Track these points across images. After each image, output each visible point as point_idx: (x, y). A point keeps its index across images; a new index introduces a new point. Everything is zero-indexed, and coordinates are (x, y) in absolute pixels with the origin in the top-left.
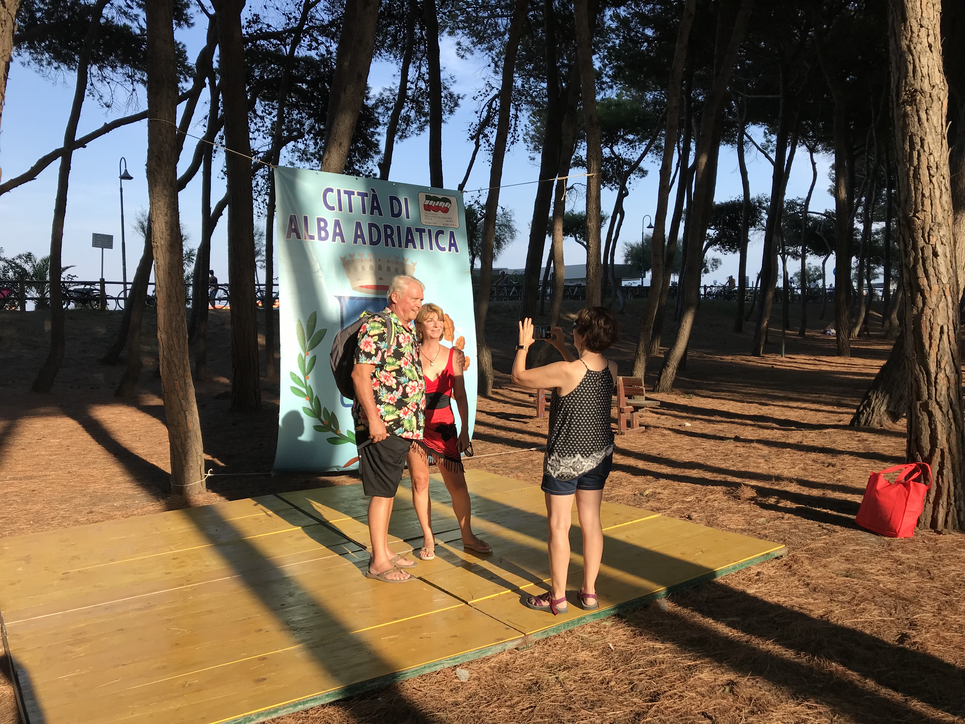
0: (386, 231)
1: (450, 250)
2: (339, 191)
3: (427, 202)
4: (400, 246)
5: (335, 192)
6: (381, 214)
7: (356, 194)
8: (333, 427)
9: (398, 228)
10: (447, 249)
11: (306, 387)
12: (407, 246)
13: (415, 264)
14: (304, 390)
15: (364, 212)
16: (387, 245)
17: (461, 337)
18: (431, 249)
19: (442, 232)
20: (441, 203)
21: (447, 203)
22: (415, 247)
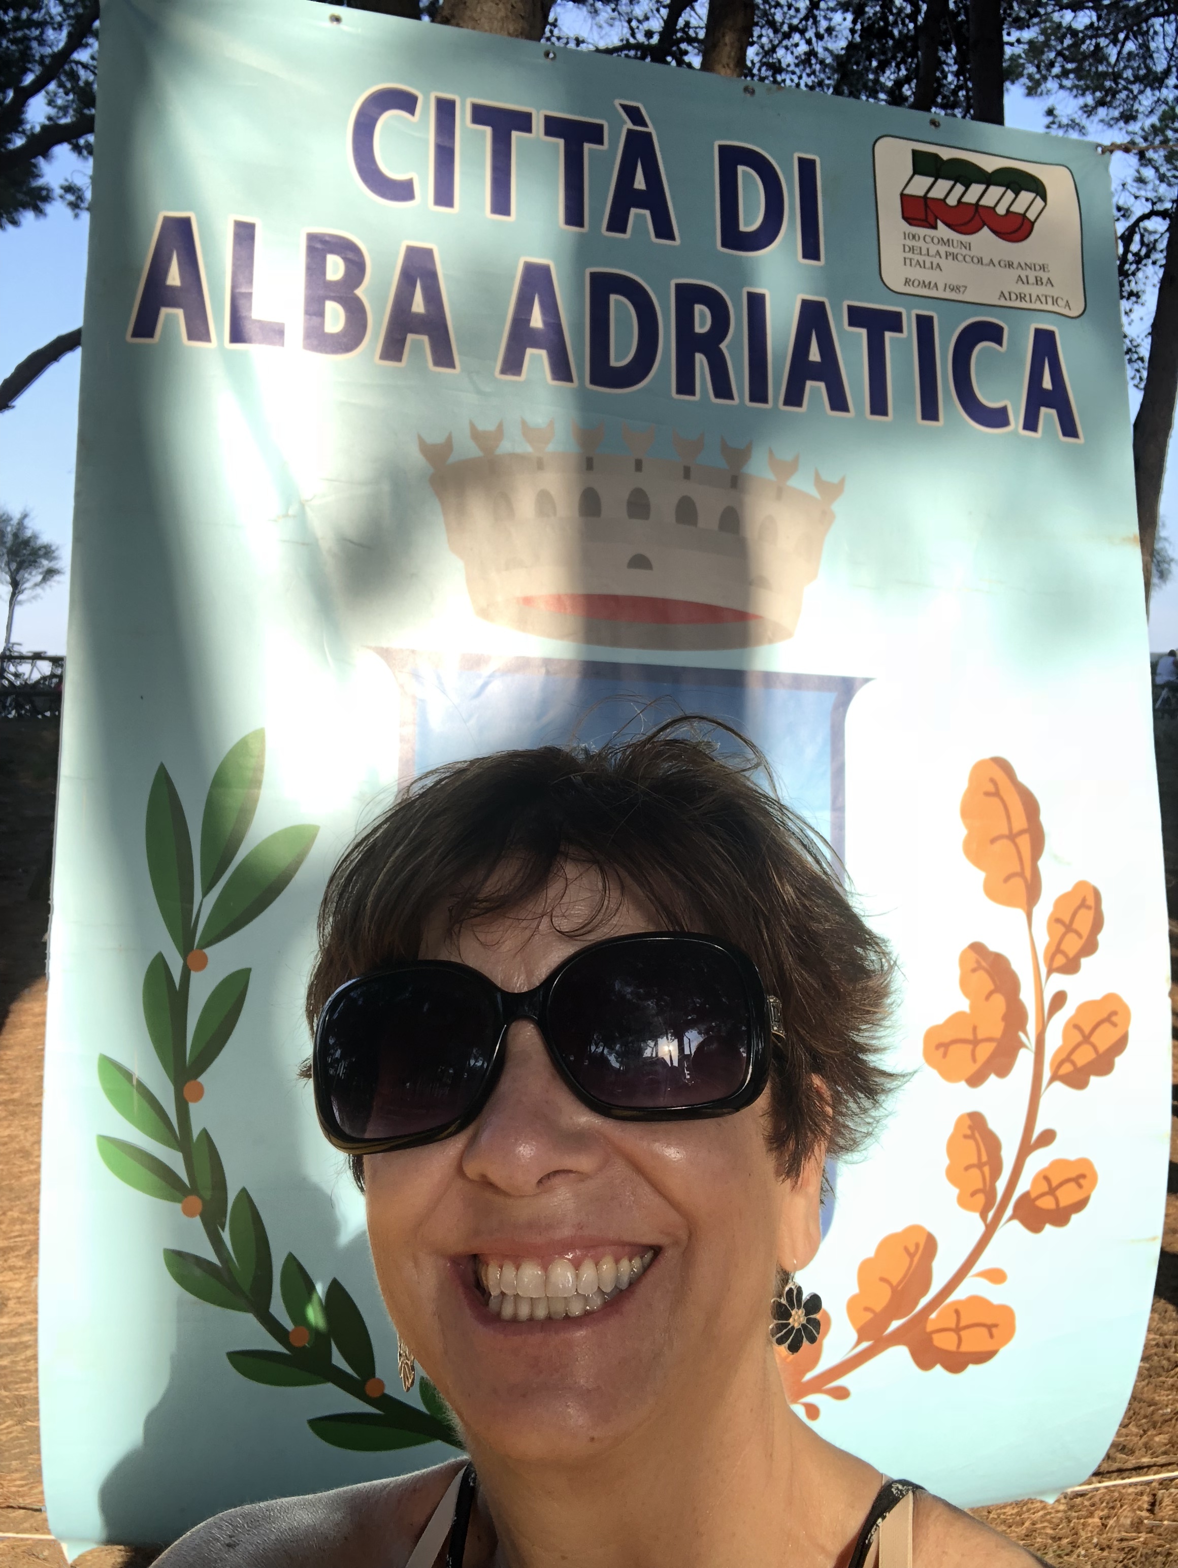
0: (684, 317)
1: (1031, 424)
2: (445, 108)
3: (920, 185)
4: (759, 393)
5: (426, 109)
6: (664, 229)
7: (538, 124)
8: (338, 1360)
9: (756, 303)
10: (1016, 417)
11: (184, 1144)
12: (794, 398)
13: (838, 489)
14: (174, 1160)
15: (574, 217)
16: (686, 385)
17: (1082, 885)
18: (932, 412)
19: (993, 333)
20: (995, 192)
21: (1026, 197)
22: (839, 403)
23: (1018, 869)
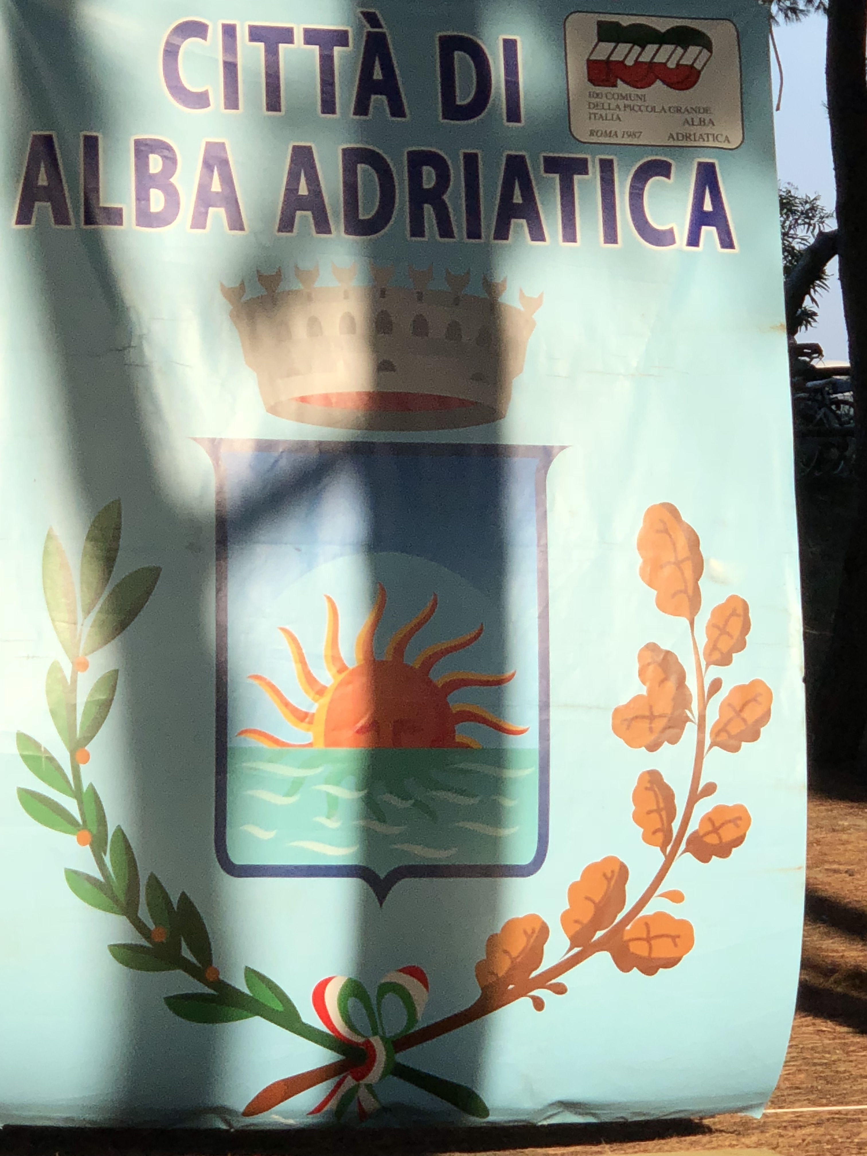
0: (415, 177)
1: (694, 240)
2: (229, 31)
3: (604, 51)
4: (474, 233)
5: (215, 34)
6: (397, 110)
7: (299, 36)
8: (186, 953)
9: (471, 161)
10: (682, 234)
11: (77, 794)
12: (502, 233)
13: (538, 302)
14: (71, 806)
15: (328, 106)
16: (417, 230)
17: (733, 599)
18: (611, 236)
19: (662, 168)
20: (668, 48)
21: (694, 50)
22: (537, 234)
23: (683, 588)
